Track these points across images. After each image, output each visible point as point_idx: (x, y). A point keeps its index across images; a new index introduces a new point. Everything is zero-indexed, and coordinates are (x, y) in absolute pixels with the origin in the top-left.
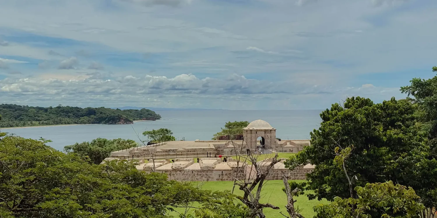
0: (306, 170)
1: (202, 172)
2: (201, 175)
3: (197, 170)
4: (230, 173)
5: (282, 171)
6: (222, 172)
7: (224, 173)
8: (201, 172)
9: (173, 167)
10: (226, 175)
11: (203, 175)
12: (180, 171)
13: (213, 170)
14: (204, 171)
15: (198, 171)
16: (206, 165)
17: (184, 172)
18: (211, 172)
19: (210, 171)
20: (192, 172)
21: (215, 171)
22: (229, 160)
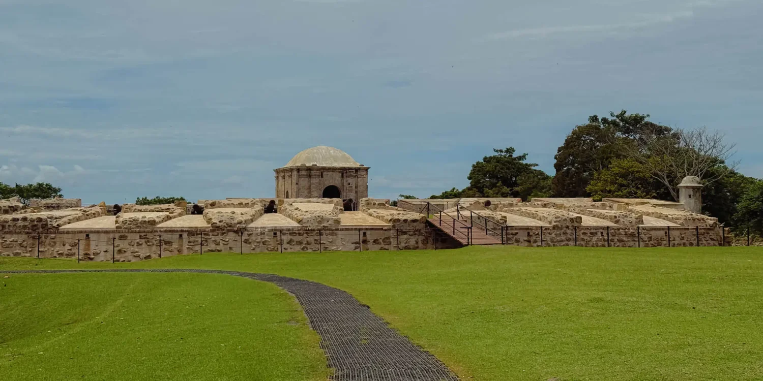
0: (588, 232)
1: (305, 235)
2: (300, 243)
3: (289, 230)
4: (388, 238)
5: (529, 233)
6: (365, 234)
7: (370, 237)
8: (300, 234)
9: (214, 221)
10: (376, 242)
11: (308, 243)
12: (236, 232)
13: (337, 230)
14: (308, 232)
15: (291, 231)
16: (317, 214)
17: (249, 235)
18: (332, 234)
19: (328, 232)
20: (275, 234)
21: (342, 230)
22: (368, 204)
